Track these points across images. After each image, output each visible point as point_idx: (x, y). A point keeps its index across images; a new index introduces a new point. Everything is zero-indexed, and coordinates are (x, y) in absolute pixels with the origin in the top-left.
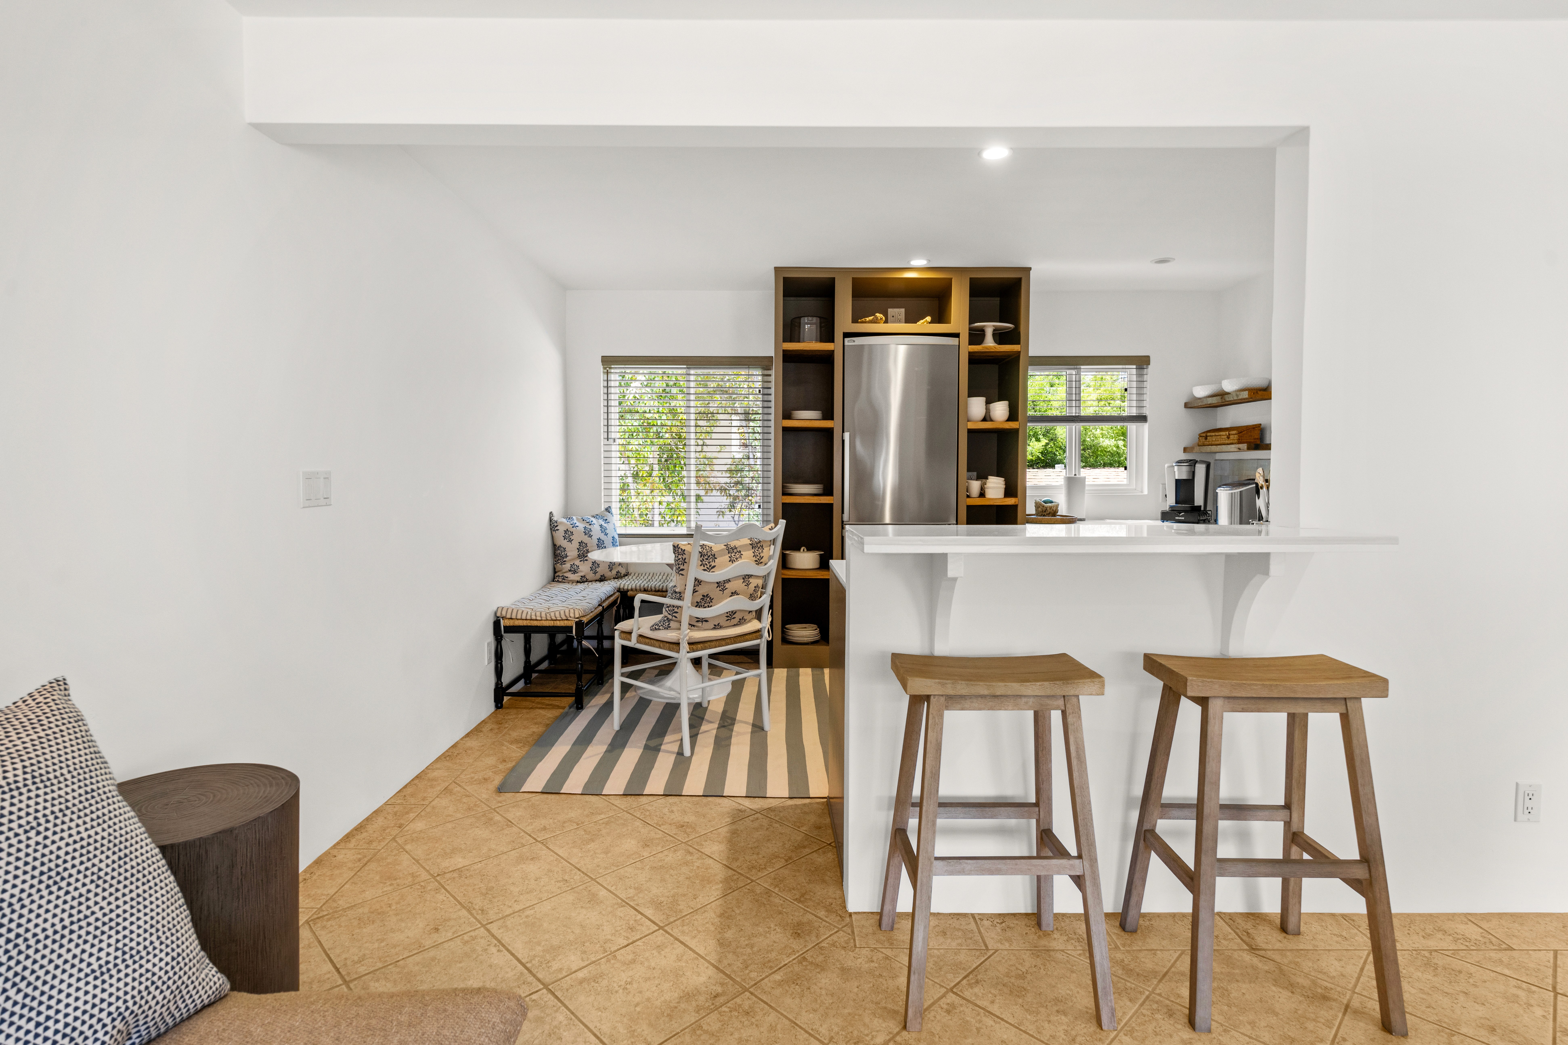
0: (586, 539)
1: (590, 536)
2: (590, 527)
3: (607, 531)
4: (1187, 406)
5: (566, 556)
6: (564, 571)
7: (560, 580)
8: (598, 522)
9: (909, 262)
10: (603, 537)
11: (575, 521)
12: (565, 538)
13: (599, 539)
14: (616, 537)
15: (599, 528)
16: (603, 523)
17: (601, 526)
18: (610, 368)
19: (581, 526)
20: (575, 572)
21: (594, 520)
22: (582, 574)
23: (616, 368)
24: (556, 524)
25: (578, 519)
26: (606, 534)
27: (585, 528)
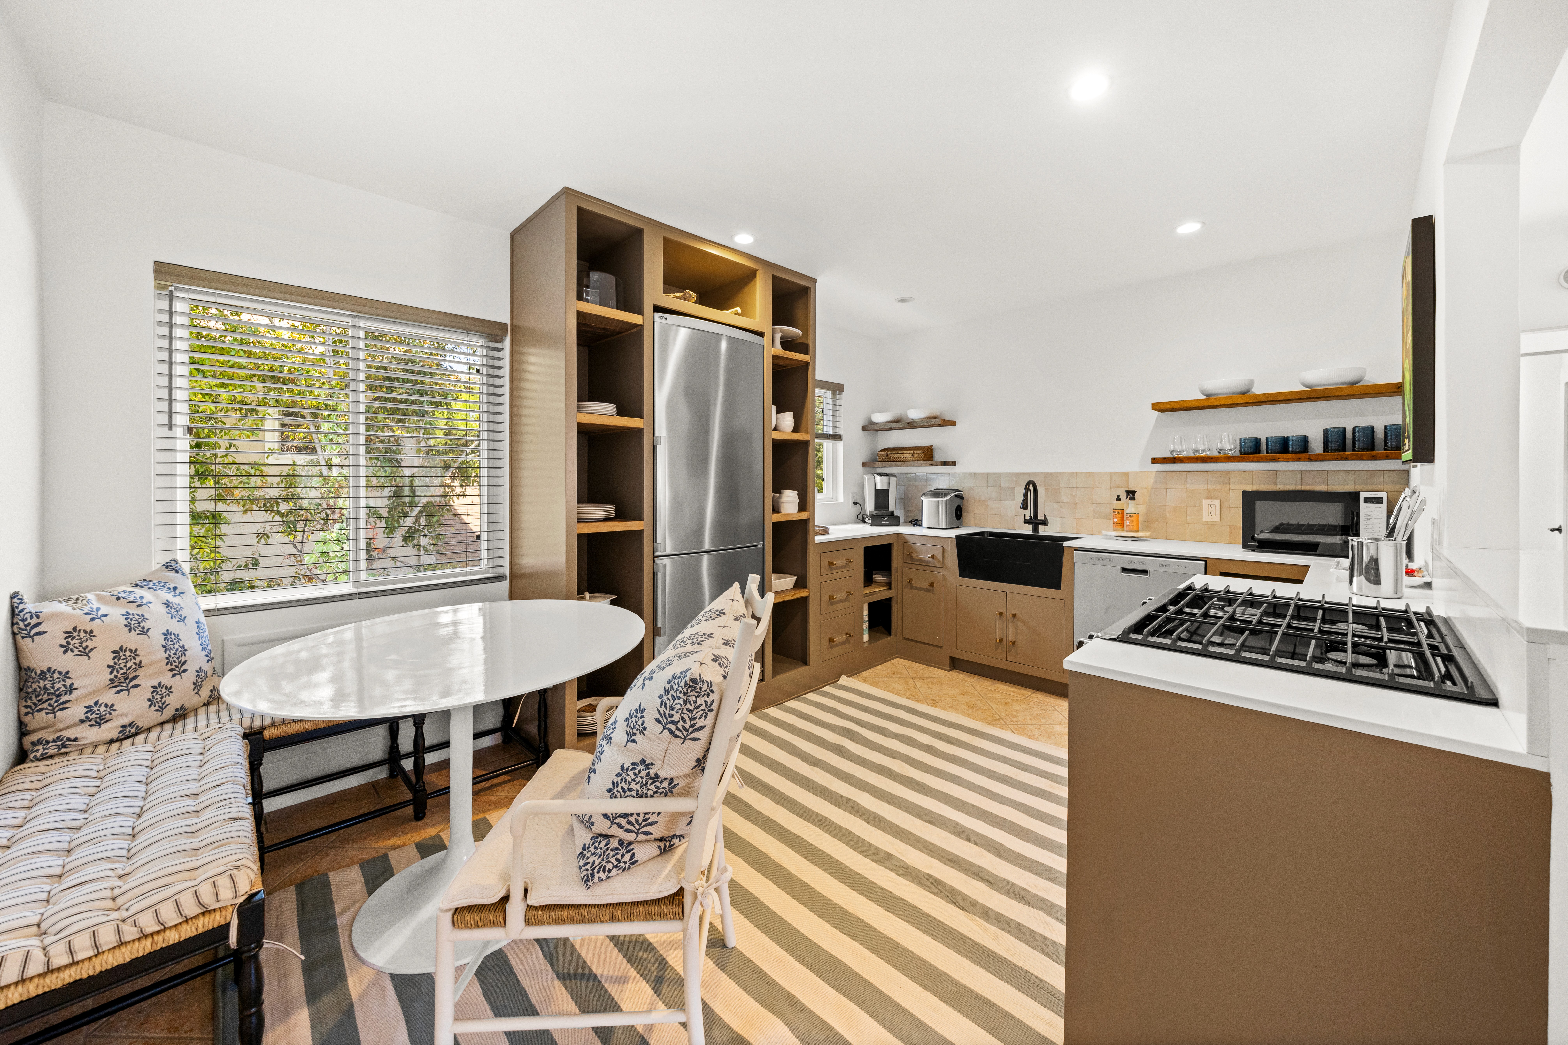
0: (132, 640)
1: (144, 632)
2: (139, 611)
3: (183, 613)
4: (864, 428)
5: (71, 689)
6: (60, 726)
7: (52, 751)
8: (157, 597)
9: (732, 237)
10: (174, 626)
11: (95, 605)
12: (66, 649)
13: (167, 634)
14: (203, 620)
15: (163, 610)
16: (170, 597)
17: (167, 604)
18: (176, 288)
19: (116, 613)
20: (100, 721)
21: (148, 595)
22: (126, 721)
23: (186, 290)
24: (34, 621)
25: (100, 599)
26: (182, 620)
27: (127, 616)
